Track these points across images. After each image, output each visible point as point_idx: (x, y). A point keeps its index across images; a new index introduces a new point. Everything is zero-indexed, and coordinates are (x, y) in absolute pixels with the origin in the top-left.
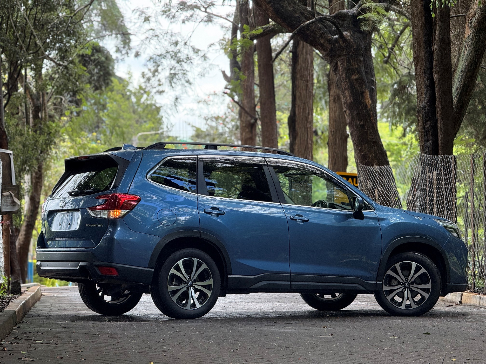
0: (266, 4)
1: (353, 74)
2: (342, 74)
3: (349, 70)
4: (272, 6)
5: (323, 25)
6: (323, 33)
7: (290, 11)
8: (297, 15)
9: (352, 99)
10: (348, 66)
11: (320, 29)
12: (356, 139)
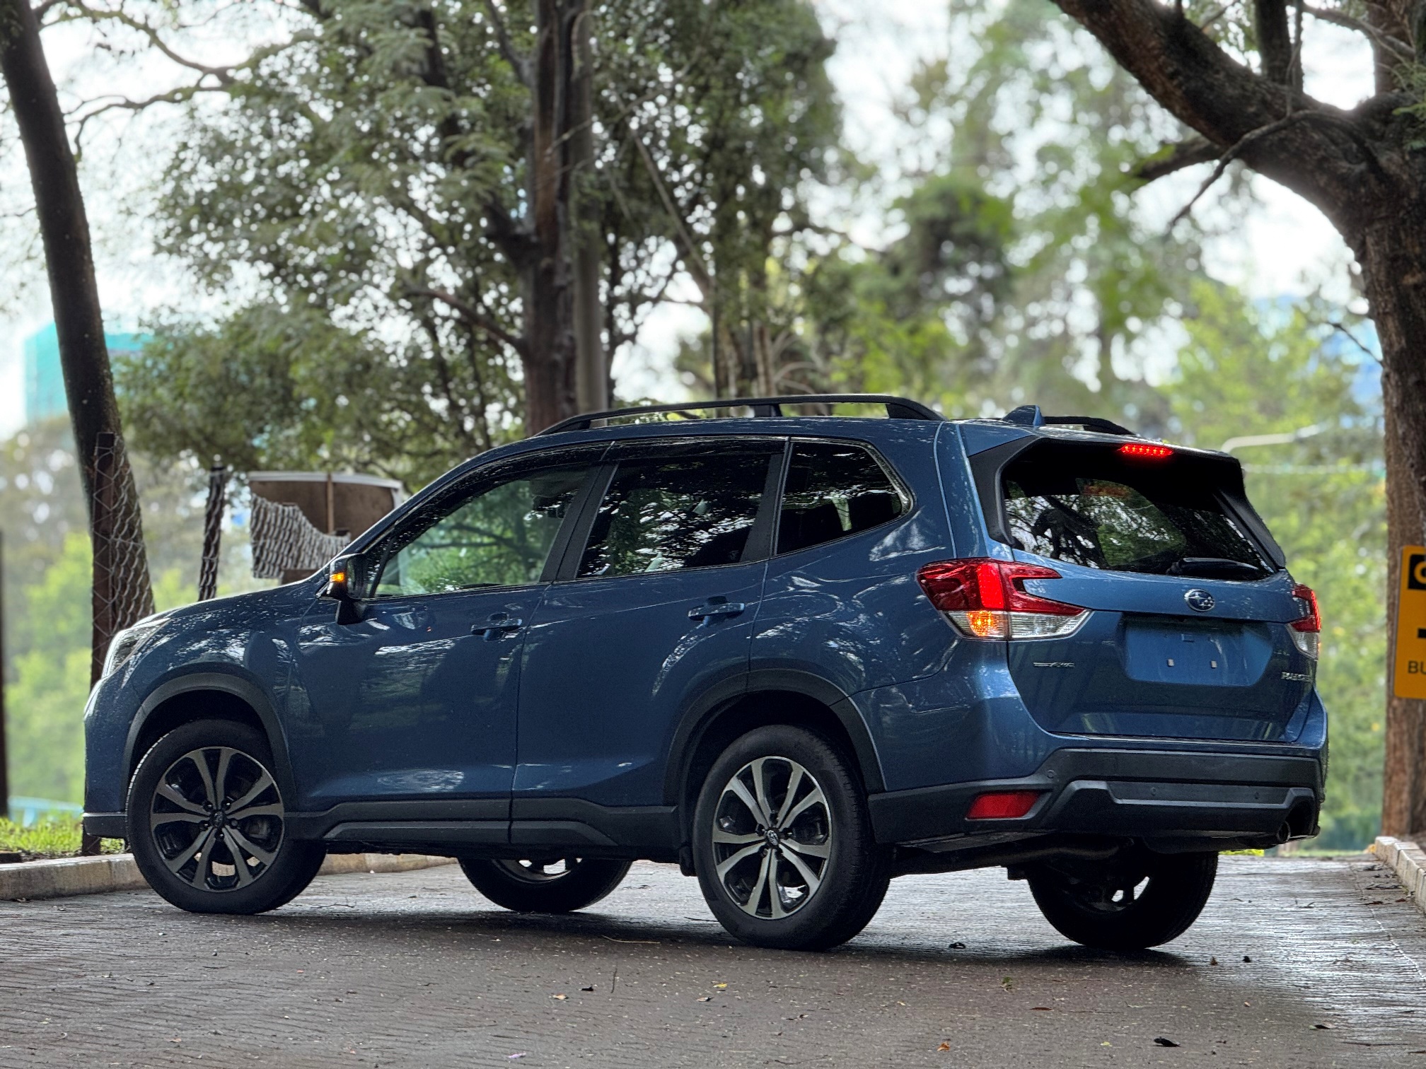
0: (1164, 79)
1: (1406, 273)
2: (1379, 271)
3: (1394, 259)
4: (1179, 86)
5: (1326, 135)
6: (1324, 159)
7: (1231, 98)
8: (1252, 110)
9: (1403, 341)
10: (1392, 250)
11: (1317, 147)
12: (1414, 454)
